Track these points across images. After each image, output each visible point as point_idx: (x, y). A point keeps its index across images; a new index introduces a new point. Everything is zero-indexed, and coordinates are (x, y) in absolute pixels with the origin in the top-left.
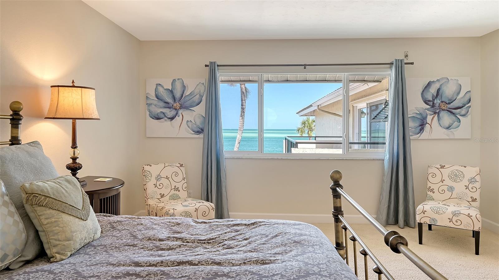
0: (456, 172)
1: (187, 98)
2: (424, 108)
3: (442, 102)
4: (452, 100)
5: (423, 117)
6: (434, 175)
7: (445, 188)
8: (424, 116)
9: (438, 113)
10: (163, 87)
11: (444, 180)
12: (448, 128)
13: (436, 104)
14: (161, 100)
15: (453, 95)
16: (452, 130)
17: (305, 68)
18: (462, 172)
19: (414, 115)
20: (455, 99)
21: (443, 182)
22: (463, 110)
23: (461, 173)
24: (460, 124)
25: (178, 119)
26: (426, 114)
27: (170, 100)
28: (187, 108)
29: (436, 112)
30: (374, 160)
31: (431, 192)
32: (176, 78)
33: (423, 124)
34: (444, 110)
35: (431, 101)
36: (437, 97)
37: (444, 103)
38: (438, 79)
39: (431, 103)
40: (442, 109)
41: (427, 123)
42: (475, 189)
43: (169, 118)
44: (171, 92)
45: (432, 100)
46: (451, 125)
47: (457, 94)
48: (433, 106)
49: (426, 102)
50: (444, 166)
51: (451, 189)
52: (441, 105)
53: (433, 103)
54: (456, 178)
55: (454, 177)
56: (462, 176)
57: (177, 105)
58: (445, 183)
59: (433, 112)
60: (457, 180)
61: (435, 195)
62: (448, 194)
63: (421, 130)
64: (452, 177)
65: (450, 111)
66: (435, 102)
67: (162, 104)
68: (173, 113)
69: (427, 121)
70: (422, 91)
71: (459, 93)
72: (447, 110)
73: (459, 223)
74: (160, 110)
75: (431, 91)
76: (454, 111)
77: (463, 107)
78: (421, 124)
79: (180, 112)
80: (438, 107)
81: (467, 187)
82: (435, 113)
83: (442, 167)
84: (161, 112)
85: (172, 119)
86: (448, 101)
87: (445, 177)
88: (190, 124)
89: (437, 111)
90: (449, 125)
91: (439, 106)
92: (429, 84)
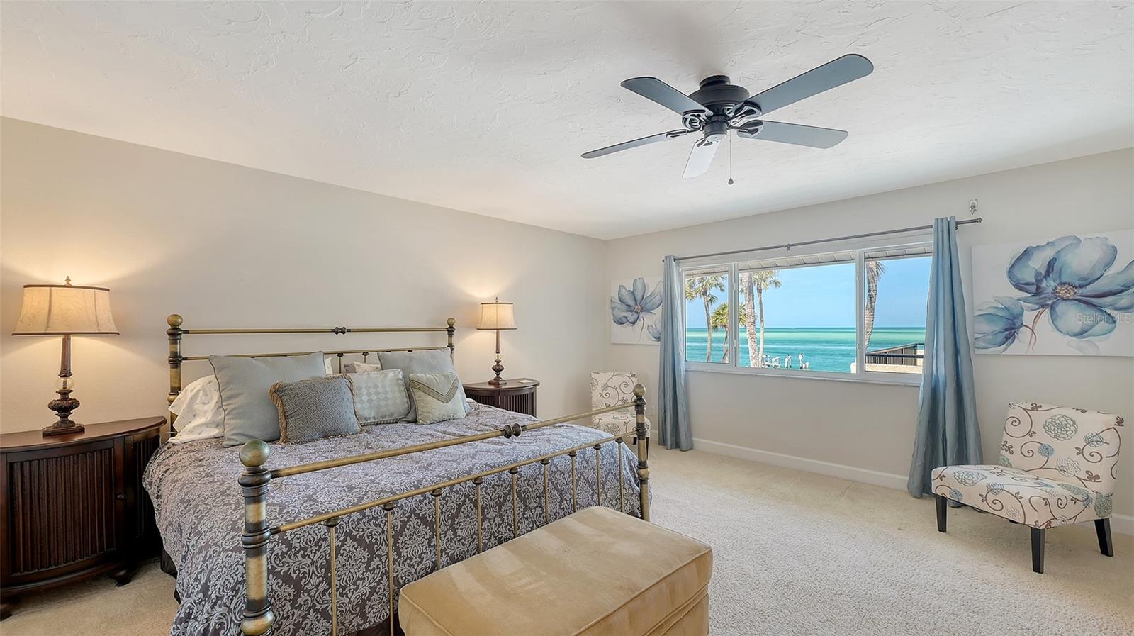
0: (1062, 419)
1: (648, 300)
2: (1016, 298)
3: (1062, 284)
4: (1090, 280)
5: (1012, 314)
6: (1017, 422)
7: (1035, 447)
8: (1016, 311)
9: (1052, 307)
10: (625, 289)
11: (1034, 433)
12: (1081, 334)
13: (1045, 289)
14: (624, 303)
15: (1093, 268)
16: (1090, 338)
17: (788, 249)
18: (1073, 421)
19: (991, 311)
20: (1098, 276)
21: (1031, 436)
22: (1123, 298)
23: (1071, 423)
24: (1115, 327)
25: (639, 323)
26: (1019, 309)
27: (632, 303)
28: (647, 311)
29: (1047, 305)
30: (905, 386)
31: (1006, 451)
32: (637, 277)
33: (1013, 326)
34: (1068, 299)
35: (1033, 284)
36: (1049, 275)
37: (1067, 286)
38: (1051, 241)
39: (1033, 288)
40: (1063, 298)
41: (1022, 325)
42: (1097, 457)
43: (631, 323)
44: (633, 293)
45: (1035, 281)
46: (1086, 328)
47: (1104, 267)
48: (1039, 292)
49: (1019, 286)
50: (1041, 406)
51: (1047, 451)
52: (1058, 291)
53: (1038, 288)
54: (1059, 431)
55: (1056, 428)
56: (1072, 428)
57: (638, 308)
58: (1035, 437)
59: (1037, 304)
60: (1061, 435)
61: (1015, 459)
62: (1039, 459)
63: (1007, 338)
64: (1053, 428)
65: (1084, 302)
66: (1044, 284)
67: (625, 307)
68: (635, 316)
69: (1022, 320)
70: (1008, 266)
71: (1109, 264)
72: (1076, 300)
73: (998, 506)
74: (622, 314)
75: (1031, 265)
76: (1094, 300)
77: (1122, 291)
78: (1007, 327)
79: (641, 315)
80: (1051, 295)
81: (1080, 452)
82: (1043, 306)
83: (1035, 408)
84: (624, 316)
85: (634, 323)
86: (1079, 280)
87: (1038, 427)
88: (650, 329)
89: (1050, 302)
90: (1081, 329)
91: (1053, 293)
92: (1027, 254)
